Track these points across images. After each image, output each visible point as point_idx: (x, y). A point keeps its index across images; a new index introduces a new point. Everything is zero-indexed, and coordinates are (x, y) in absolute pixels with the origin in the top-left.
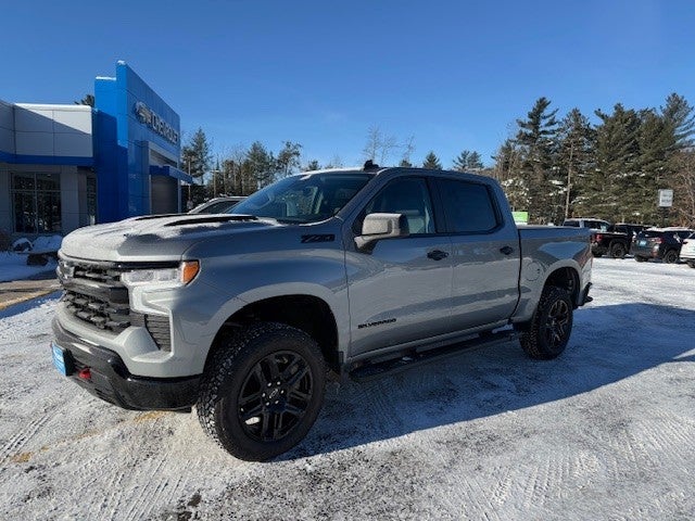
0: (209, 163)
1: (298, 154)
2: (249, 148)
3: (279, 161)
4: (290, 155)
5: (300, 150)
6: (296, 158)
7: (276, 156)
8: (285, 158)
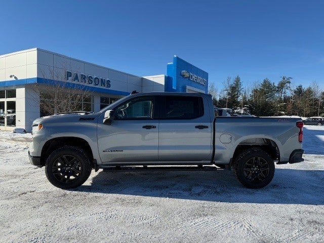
0: (241, 92)
1: (289, 82)
2: (262, 82)
3: (278, 87)
4: (285, 84)
5: (291, 80)
6: (288, 85)
7: (276, 85)
8: (282, 85)
